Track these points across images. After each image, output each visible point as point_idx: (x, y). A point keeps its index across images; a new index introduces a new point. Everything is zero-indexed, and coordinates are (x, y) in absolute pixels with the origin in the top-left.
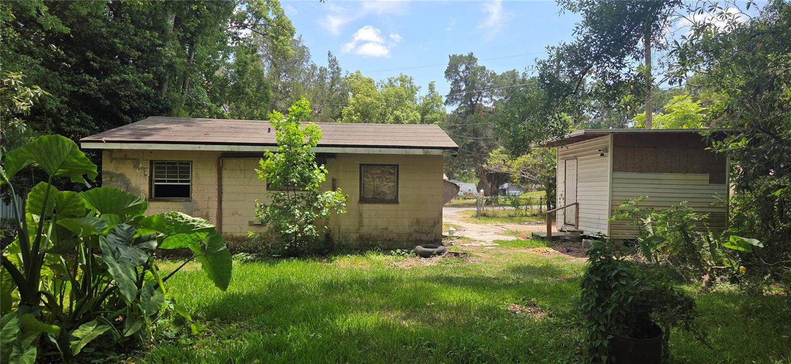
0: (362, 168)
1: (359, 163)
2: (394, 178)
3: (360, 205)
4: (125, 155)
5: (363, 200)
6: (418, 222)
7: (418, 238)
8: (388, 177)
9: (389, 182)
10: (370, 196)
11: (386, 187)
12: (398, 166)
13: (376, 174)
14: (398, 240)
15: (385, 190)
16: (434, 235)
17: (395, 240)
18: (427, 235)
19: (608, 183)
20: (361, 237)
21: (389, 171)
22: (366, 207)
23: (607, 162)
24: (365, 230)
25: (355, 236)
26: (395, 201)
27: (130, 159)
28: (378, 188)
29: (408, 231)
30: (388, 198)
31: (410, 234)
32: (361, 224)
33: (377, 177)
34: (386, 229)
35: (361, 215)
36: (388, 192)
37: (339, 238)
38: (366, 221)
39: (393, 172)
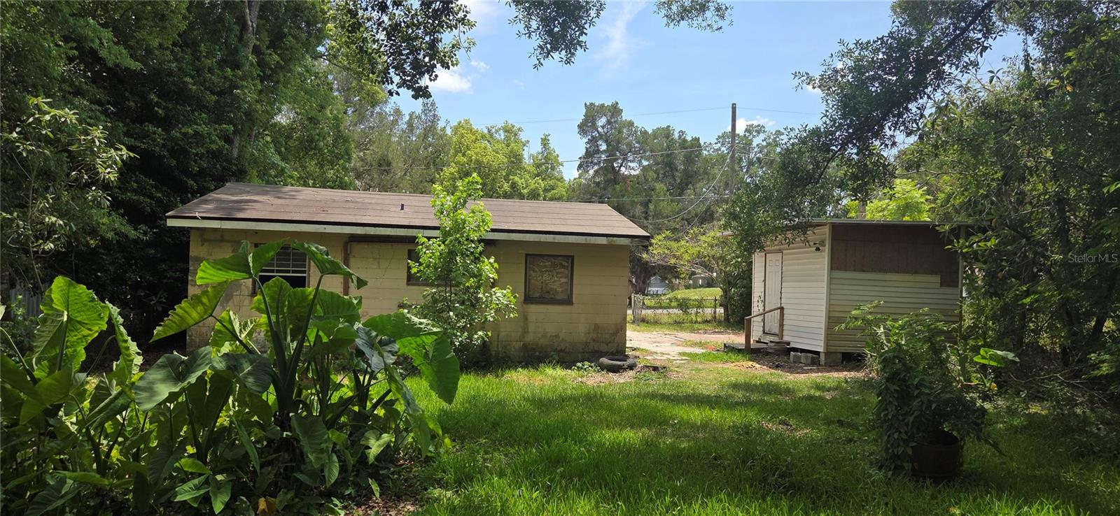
0: (528, 259)
1: (526, 252)
2: (567, 272)
3: (525, 306)
4: (222, 236)
5: (528, 299)
6: (597, 328)
7: (596, 348)
8: (560, 270)
9: (561, 277)
10: (537, 295)
11: (557, 283)
12: (572, 257)
13: (545, 266)
14: (571, 351)
15: (555, 287)
16: (617, 345)
17: (568, 350)
18: (607, 345)
19: (825, 284)
20: (525, 347)
21: (561, 264)
22: (533, 308)
23: (824, 258)
24: (530, 338)
25: (518, 345)
26: (568, 301)
27: (228, 241)
28: (547, 284)
29: (584, 340)
30: (560, 297)
31: (587, 344)
32: (525, 331)
33: (546, 271)
34: (557, 336)
35: (526, 319)
36: (559, 290)
37: (498, 348)
38: (532, 327)
39: (566, 264)
